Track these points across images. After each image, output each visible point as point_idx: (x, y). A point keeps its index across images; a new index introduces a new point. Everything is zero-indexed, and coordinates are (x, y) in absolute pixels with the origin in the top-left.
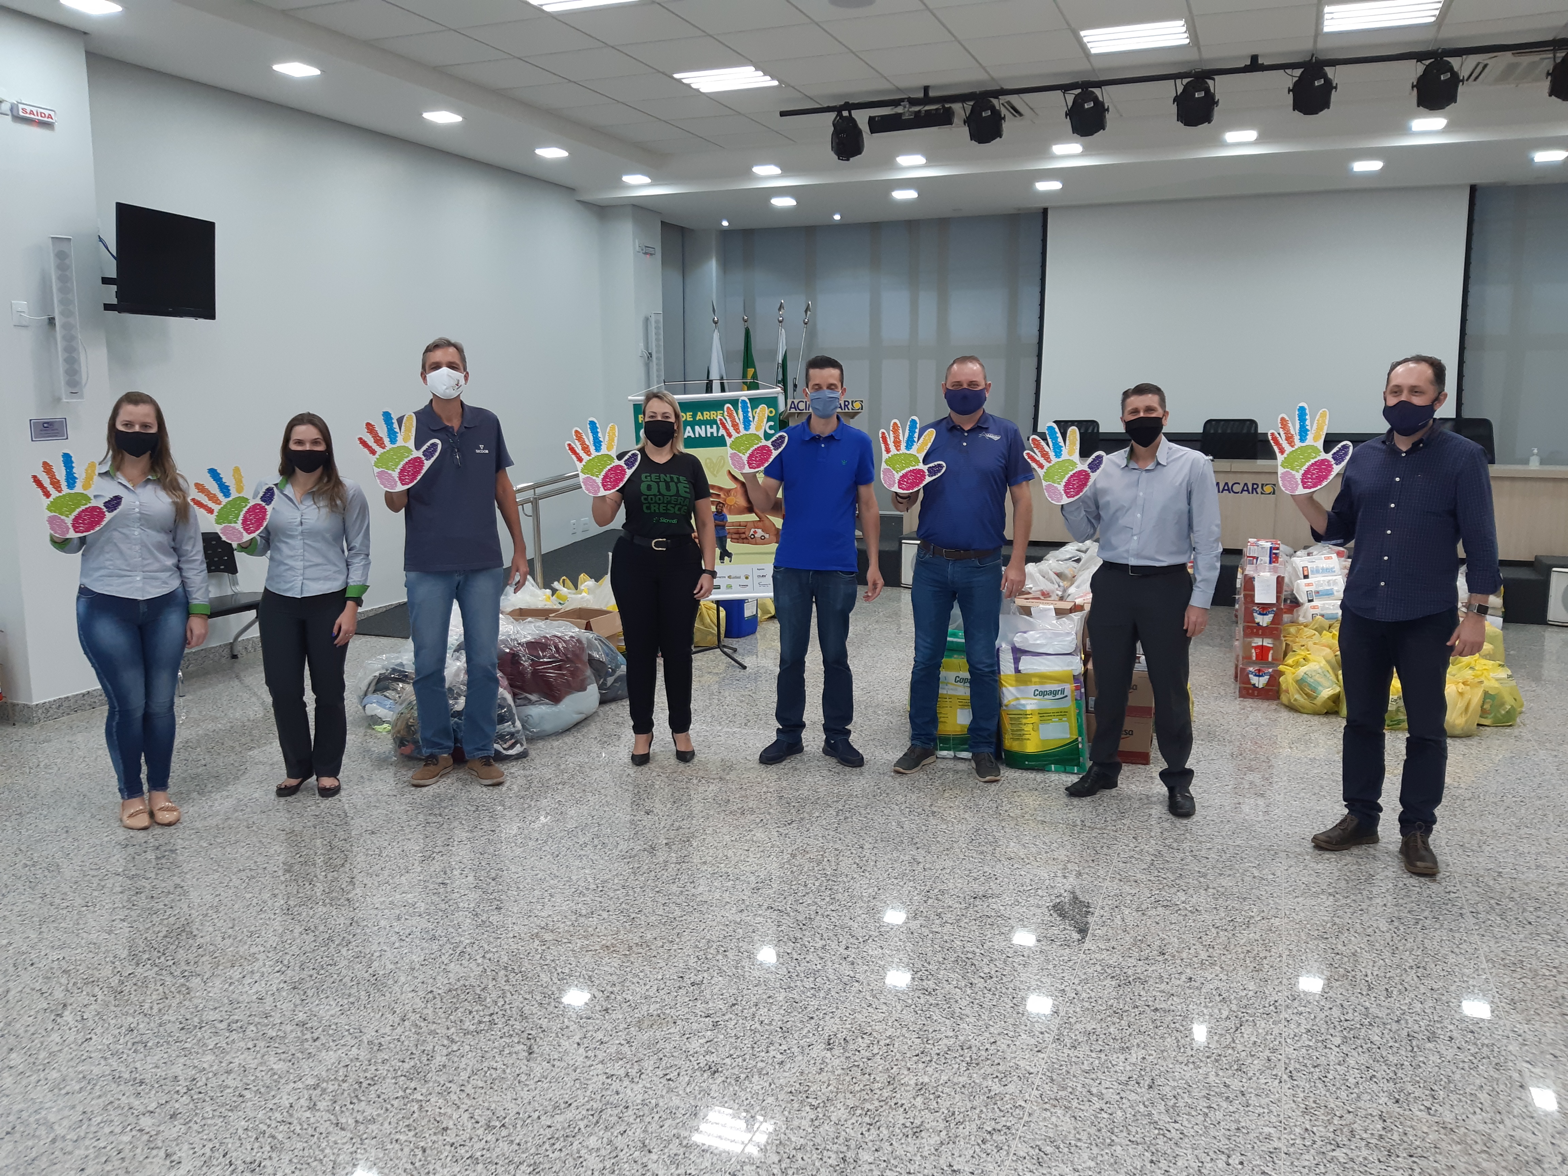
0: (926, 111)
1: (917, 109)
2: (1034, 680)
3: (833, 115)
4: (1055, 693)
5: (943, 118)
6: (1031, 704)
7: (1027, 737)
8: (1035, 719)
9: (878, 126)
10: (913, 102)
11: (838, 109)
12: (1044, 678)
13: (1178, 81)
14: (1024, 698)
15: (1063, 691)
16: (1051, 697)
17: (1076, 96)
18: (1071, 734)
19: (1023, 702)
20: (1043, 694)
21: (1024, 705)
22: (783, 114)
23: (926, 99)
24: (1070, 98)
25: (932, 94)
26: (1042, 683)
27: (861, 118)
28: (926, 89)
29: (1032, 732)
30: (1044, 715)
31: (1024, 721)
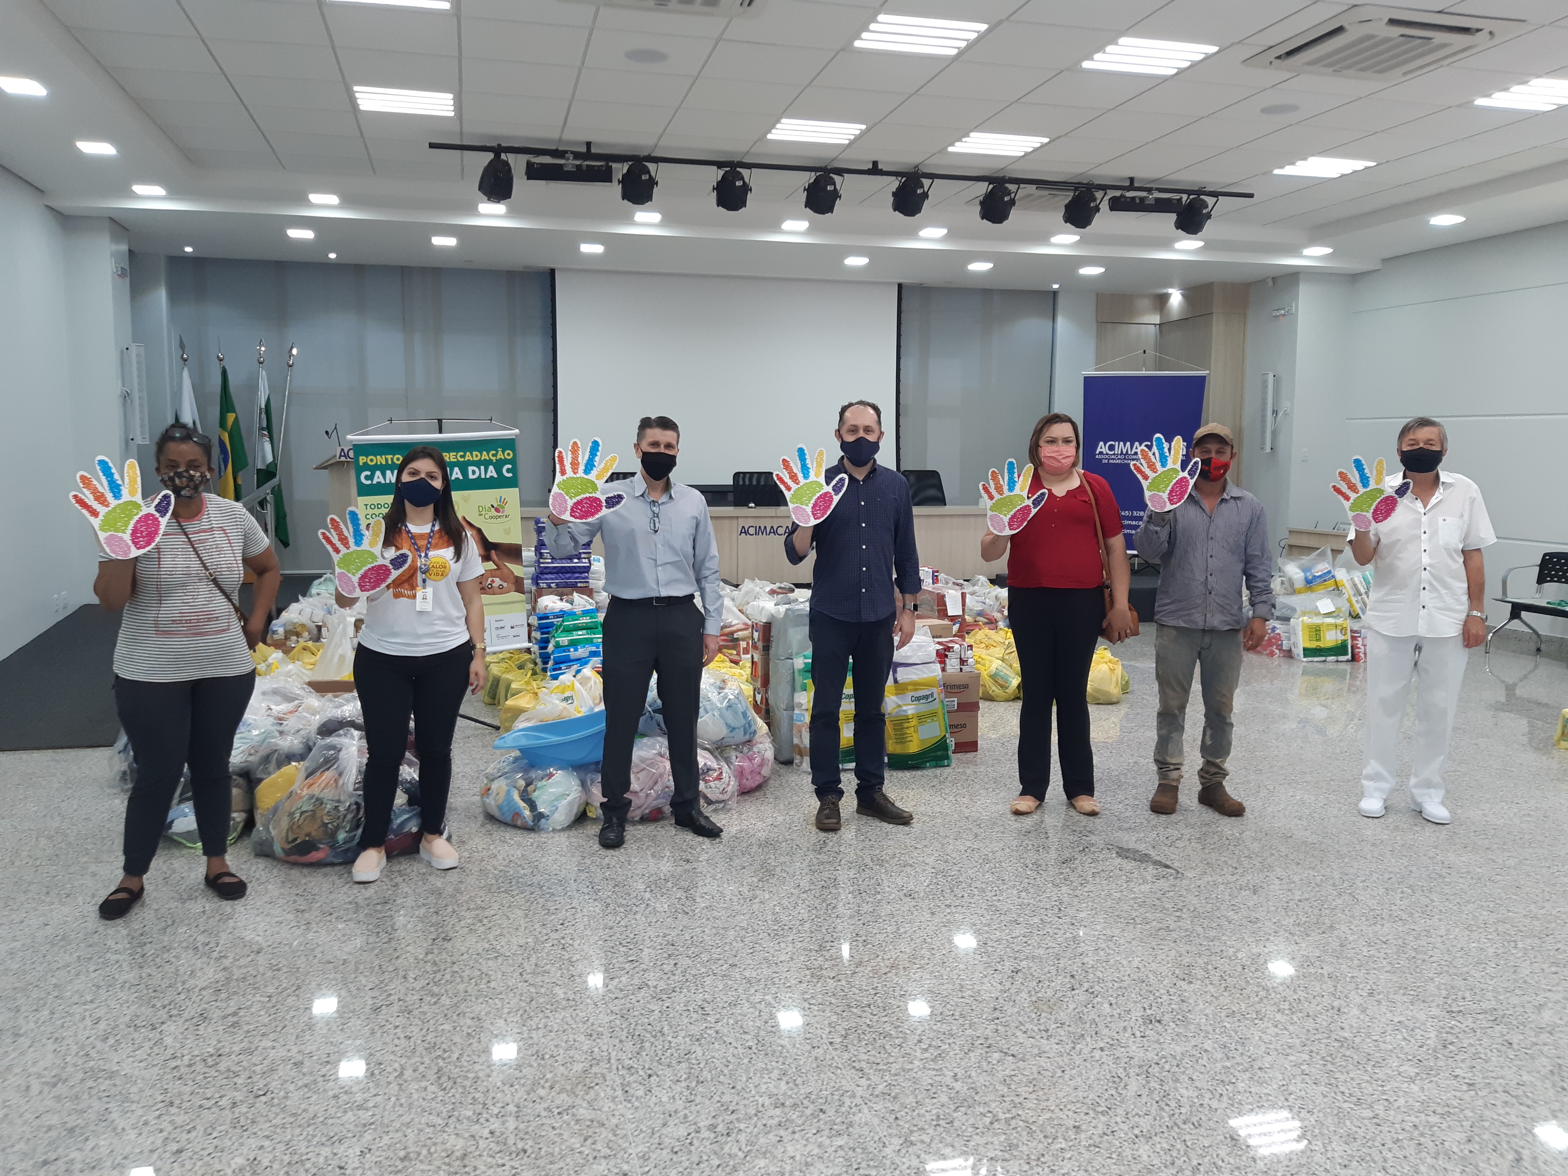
0: (587, 166)
1: (578, 162)
2: (910, 687)
3: (490, 156)
4: (926, 697)
5: (605, 176)
6: (910, 710)
7: (909, 739)
8: (914, 722)
9: (534, 173)
10: (577, 155)
11: (498, 150)
12: (916, 685)
13: (813, 173)
14: (905, 705)
15: (932, 695)
16: (924, 701)
17: (726, 172)
18: (941, 731)
19: (905, 708)
20: (918, 699)
21: (905, 711)
22: (432, 146)
23: (588, 155)
24: (721, 173)
25: (593, 150)
26: (915, 690)
27: (517, 164)
28: (589, 144)
29: (914, 734)
30: (921, 718)
31: (906, 725)
